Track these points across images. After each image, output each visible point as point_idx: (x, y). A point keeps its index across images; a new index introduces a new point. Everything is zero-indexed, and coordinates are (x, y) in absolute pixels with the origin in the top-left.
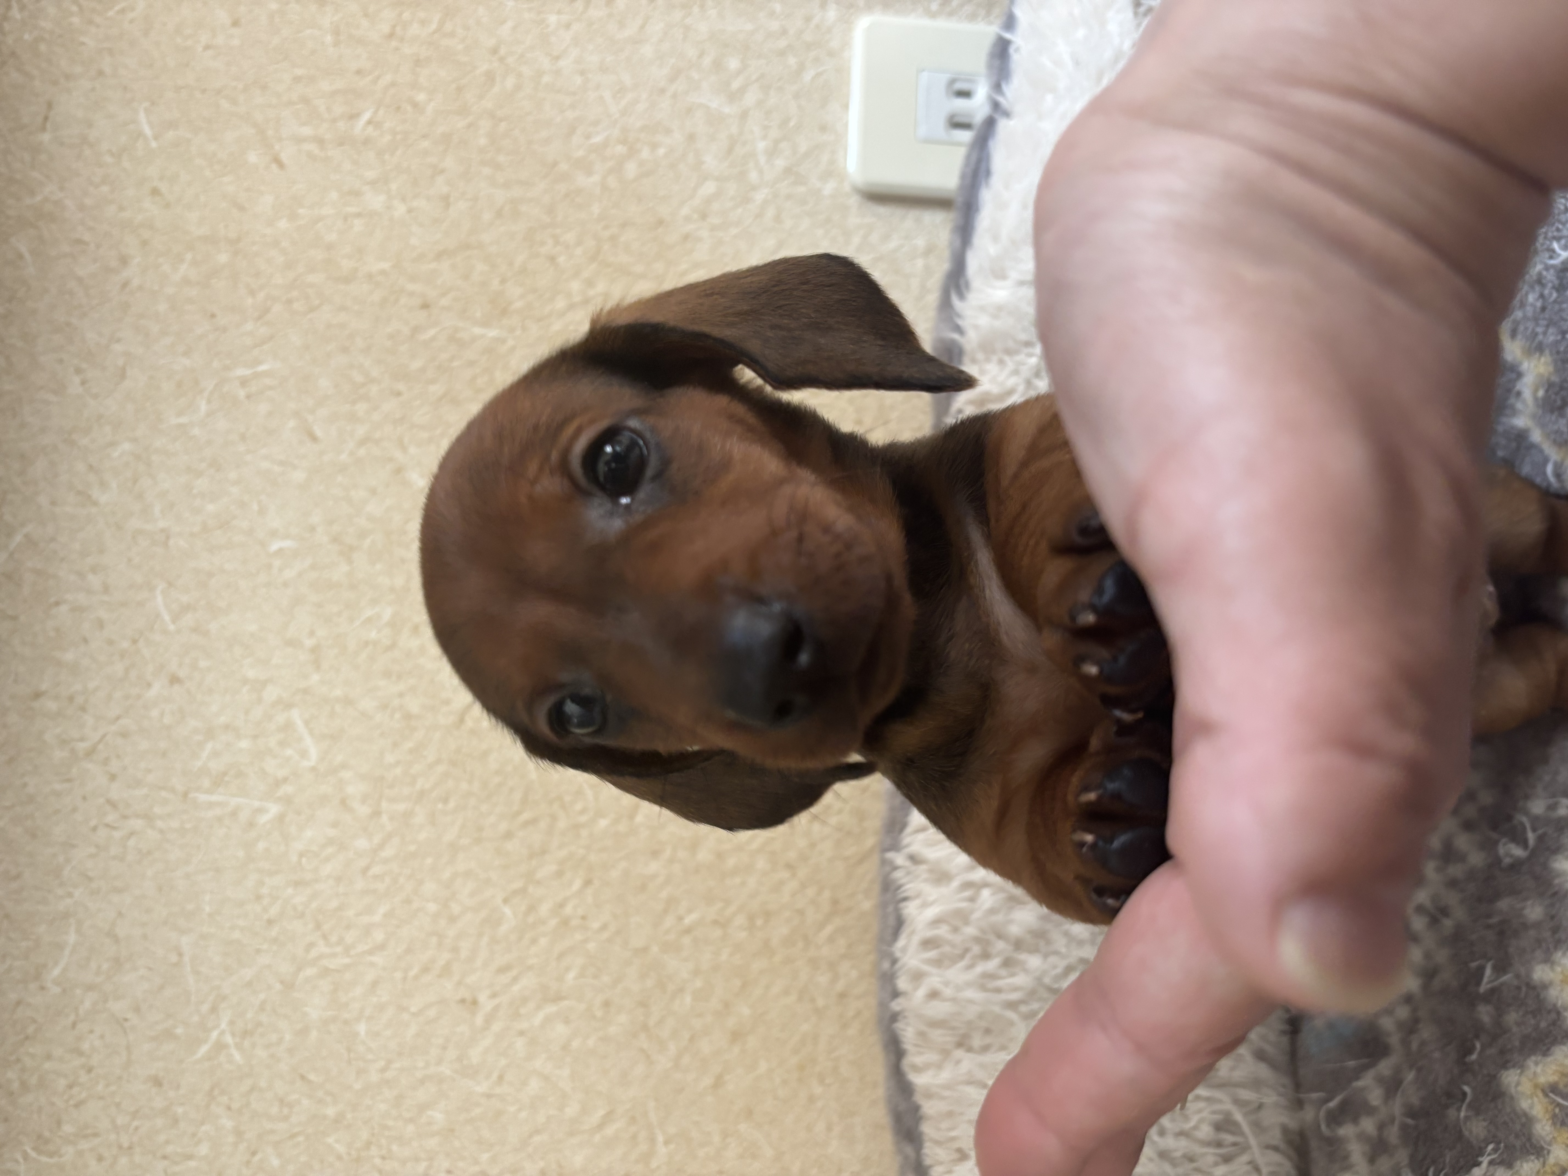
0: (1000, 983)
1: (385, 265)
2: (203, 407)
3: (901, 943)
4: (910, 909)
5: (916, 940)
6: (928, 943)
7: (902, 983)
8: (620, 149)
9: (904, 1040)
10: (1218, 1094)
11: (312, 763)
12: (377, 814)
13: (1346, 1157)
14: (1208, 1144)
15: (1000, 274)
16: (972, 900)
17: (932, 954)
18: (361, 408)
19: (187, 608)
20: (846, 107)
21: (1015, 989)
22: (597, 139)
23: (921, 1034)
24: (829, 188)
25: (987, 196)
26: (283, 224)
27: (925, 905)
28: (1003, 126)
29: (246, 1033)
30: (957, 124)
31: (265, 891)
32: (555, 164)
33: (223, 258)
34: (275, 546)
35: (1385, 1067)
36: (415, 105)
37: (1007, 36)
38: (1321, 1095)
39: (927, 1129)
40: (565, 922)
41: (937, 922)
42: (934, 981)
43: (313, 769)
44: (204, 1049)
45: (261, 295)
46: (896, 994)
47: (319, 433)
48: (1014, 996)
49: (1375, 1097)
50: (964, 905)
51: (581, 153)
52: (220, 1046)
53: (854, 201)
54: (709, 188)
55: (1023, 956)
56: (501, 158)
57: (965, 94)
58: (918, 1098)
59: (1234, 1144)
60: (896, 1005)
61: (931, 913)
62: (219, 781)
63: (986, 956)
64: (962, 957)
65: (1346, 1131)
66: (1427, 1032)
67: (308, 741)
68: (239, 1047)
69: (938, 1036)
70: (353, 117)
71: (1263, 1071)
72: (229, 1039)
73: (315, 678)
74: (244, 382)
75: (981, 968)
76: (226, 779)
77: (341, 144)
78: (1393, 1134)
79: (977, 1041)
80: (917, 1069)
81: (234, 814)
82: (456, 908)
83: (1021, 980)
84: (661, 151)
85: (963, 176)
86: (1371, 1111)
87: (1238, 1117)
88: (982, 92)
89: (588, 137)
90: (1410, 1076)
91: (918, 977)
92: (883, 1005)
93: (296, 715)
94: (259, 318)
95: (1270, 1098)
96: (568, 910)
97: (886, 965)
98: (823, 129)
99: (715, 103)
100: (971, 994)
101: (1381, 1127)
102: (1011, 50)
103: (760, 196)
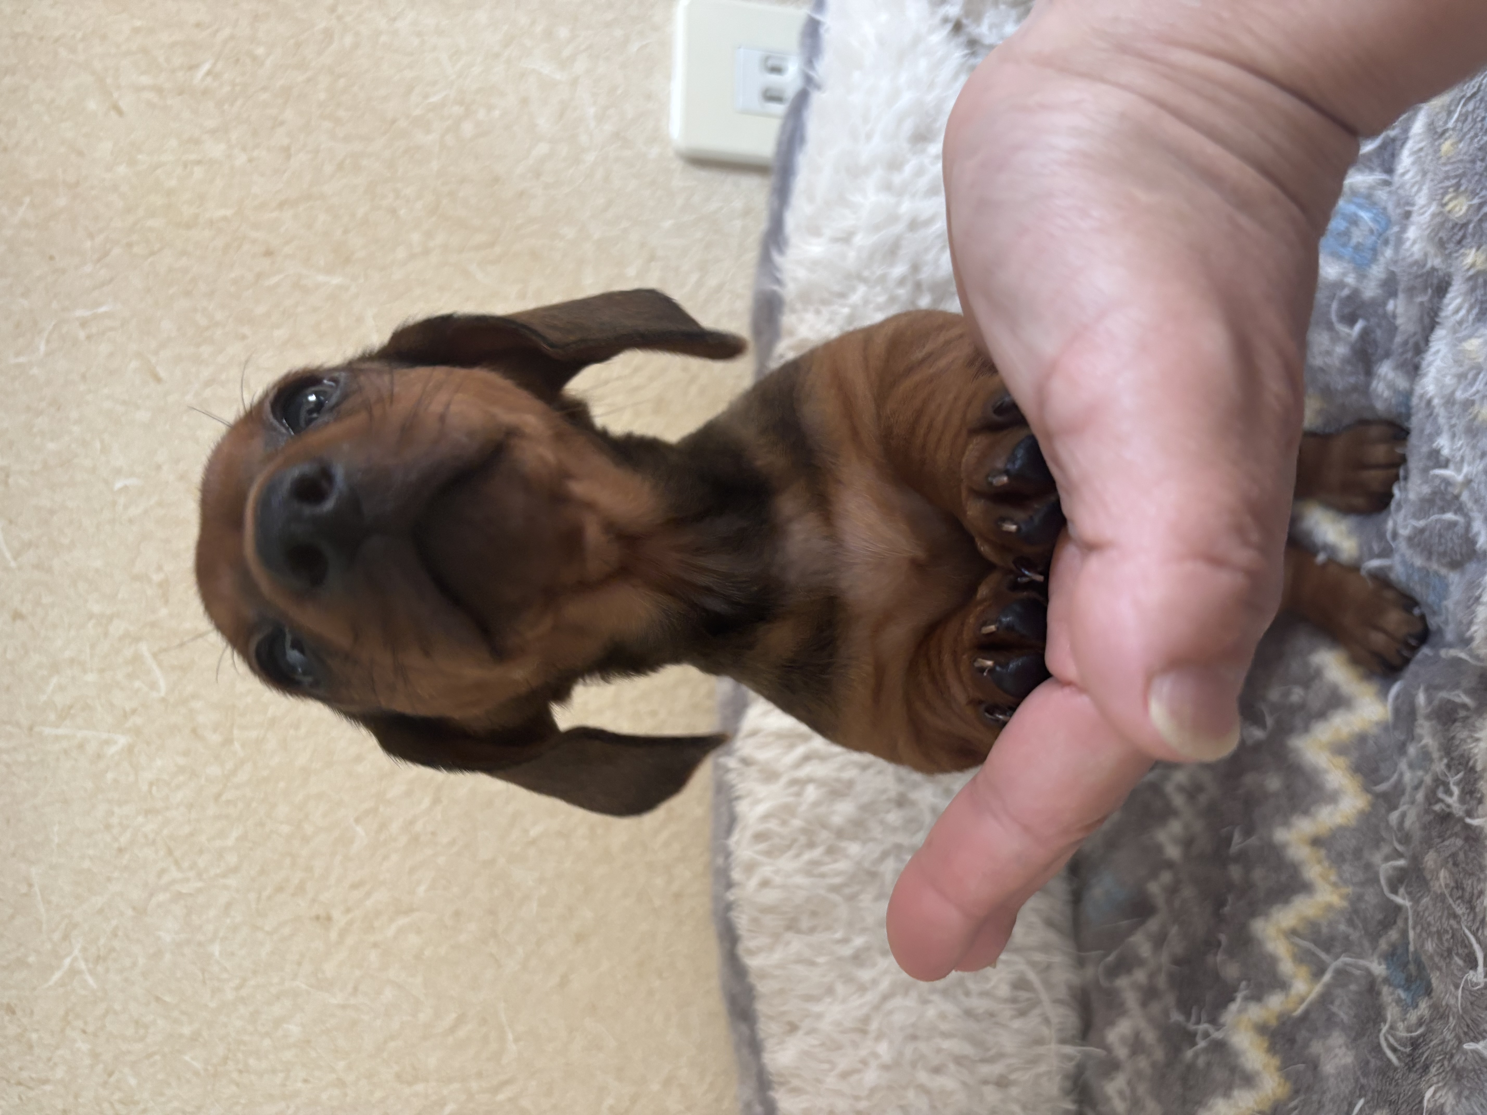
0: (824, 869)
1: (228, 212)
2: (42, 348)
3: (735, 837)
4: (742, 807)
5: (749, 833)
6: (760, 837)
7: (736, 875)
8: (457, 110)
9: (739, 926)
10: (1015, 958)
11: (163, 694)
12: (228, 741)
13: (1122, 1004)
14: (1006, 1001)
15: (815, 231)
16: (799, 794)
17: (763, 846)
18: (206, 350)
19: (30, 545)
20: (668, 78)
21: (838, 873)
22: (434, 99)
23: (755, 920)
24: (654, 151)
25: (804, 161)
26: (122, 170)
27: (757, 802)
28: (817, 99)
29: (98, 959)
30: (771, 96)
31: (115, 820)
32: (394, 121)
33: (62, 202)
34: (118, 485)
35: (1153, 925)
36: (254, 58)
37: (818, 17)
38: (1100, 952)
39: (761, 1007)
40: (415, 839)
41: (766, 817)
42: (766, 870)
43: (163, 700)
44: (57, 976)
45: (100, 239)
46: (730, 885)
47: (162, 373)
48: (837, 880)
49: (1145, 950)
50: (791, 799)
51: (417, 112)
52: (73, 972)
53: (677, 165)
54: (542, 148)
55: (844, 844)
56: (342, 113)
57: (777, 70)
58: (753, 979)
59: (1028, 999)
60: (731, 896)
61: (761, 809)
62: (65, 714)
63: (811, 845)
64: (789, 847)
65: (1122, 982)
66: (1188, 892)
67: (157, 673)
68: (91, 972)
69: (770, 921)
70: (193, 68)
71: (1052, 937)
72: (82, 965)
73: (163, 612)
74: (84, 323)
75: (807, 856)
76: (72, 712)
77: (181, 93)
78: (1162, 982)
79: (805, 923)
80: (751, 953)
81: (81, 746)
82: (309, 829)
83: (842, 865)
84: (497, 113)
85: (779, 143)
86: (1141, 962)
87: (1032, 976)
88: (793, 69)
89: (426, 96)
90: (1174, 930)
91: (750, 867)
92: (717, 899)
93: (144, 648)
94: (99, 260)
95: (1058, 959)
96: (418, 827)
97: (720, 861)
98: (649, 97)
99: (548, 69)
100: (800, 880)
101: (1152, 976)
102: (822, 30)
103: (590, 158)
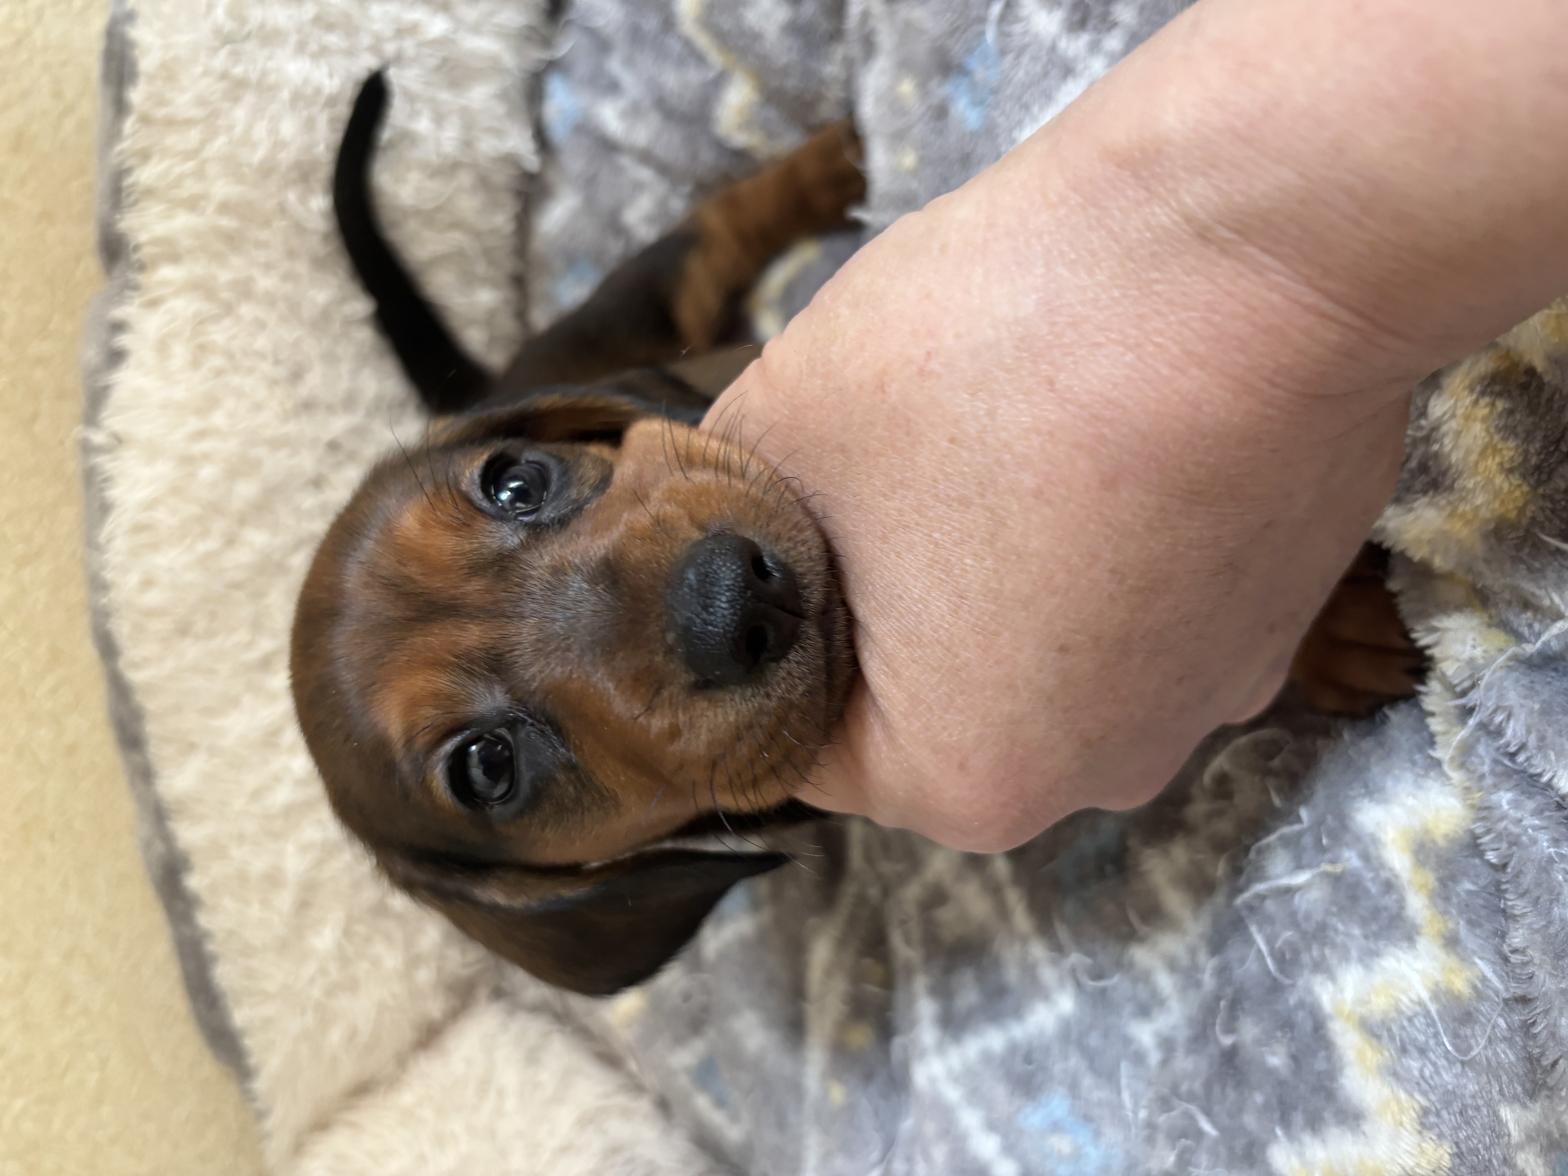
0: (222, 562)
4: (114, 493)
5: (126, 525)
7: (110, 576)
16: (191, 474)
17: (141, 539)
23: (138, 627)
27: (136, 485)
39: (151, 728)
41: (148, 504)
42: (148, 565)
46: (104, 588)
50: (181, 480)
55: (245, 532)
58: (140, 699)
60: (107, 600)
61: (142, 494)
63: (205, 535)
64: (179, 538)
69: (156, 626)
75: (201, 547)
79: (201, 624)
80: (136, 666)
83: (244, 556)
100: (190, 576)
